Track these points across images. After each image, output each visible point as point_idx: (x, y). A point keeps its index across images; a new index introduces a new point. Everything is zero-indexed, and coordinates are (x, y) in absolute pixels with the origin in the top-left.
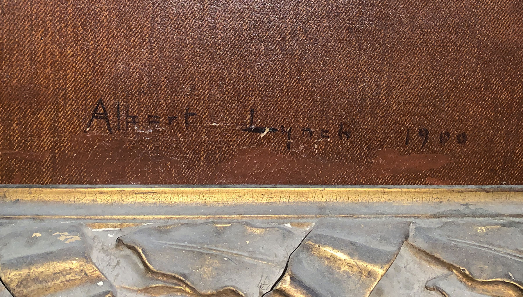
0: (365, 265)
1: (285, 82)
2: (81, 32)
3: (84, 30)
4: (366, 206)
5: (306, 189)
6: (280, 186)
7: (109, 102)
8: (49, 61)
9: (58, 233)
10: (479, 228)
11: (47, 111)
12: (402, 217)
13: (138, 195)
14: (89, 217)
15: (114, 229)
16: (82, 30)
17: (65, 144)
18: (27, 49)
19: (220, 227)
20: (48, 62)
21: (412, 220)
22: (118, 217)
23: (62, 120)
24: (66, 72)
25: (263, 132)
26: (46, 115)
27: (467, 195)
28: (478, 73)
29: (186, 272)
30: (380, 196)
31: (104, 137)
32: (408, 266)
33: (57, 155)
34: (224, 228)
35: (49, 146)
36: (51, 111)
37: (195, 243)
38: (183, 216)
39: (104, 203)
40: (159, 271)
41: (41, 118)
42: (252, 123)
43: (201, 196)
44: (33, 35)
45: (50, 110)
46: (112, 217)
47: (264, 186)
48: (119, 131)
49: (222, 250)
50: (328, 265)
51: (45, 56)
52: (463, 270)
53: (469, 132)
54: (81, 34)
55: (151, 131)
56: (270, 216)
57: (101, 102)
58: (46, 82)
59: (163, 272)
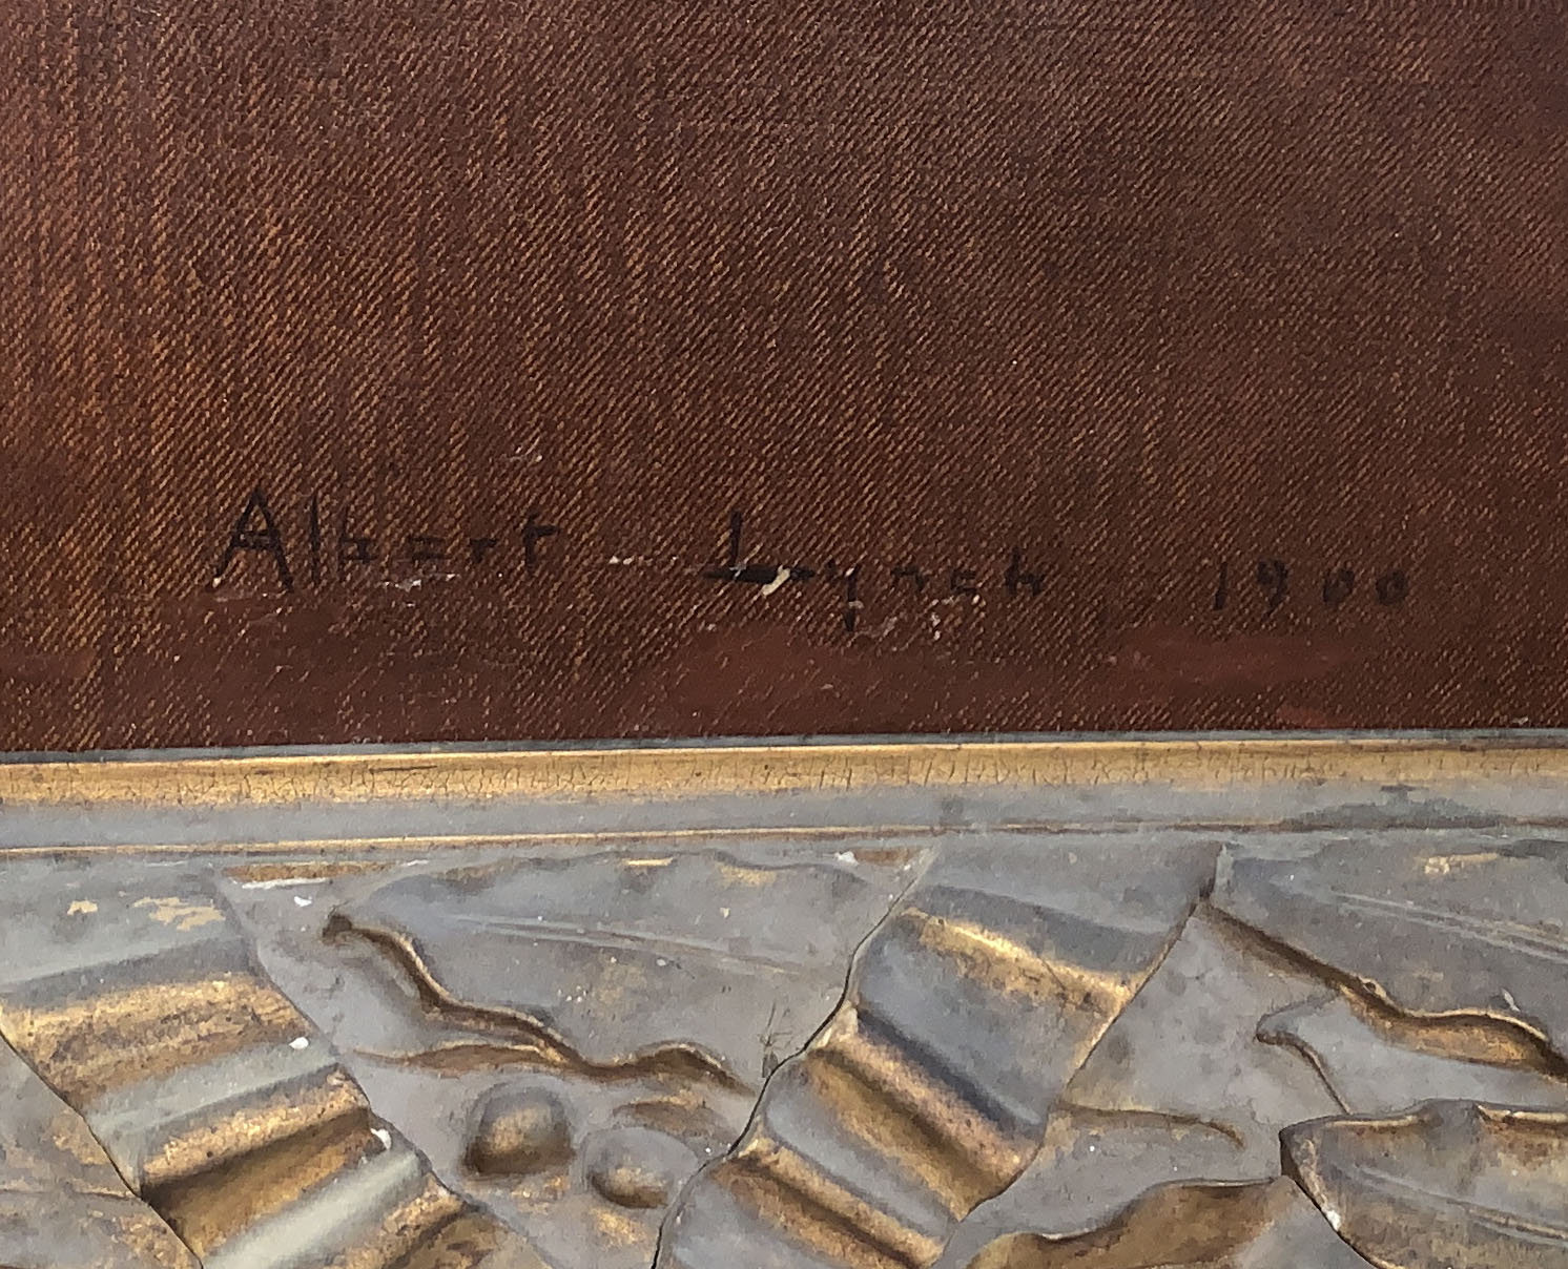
0: (1076, 975)
1: (841, 429)
2: (194, 288)
3: (205, 281)
4: (1085, 797)
5: (904, 747)
6: (820, 738)
7: (286, 499)
8: (93, 378)
9: (147, 900)
10: (1431, 861)
11: (88, 529)
12: (1194, 829)
13: (378, 777)
14: (231, 847)
15: (311, 881)
16: (199, 283)
17: (145, 628)
18: (22, 341)
19: (641, 867)
20: (90, 382)
21: (1226, 837)
22: (321, 843)
23: (133, 554)
24: (149, 411)
25: (770, 581)
26: (84, 542)
27: (1405, 759)
28: (1447, 392)
29: (547, 1004)
30: (1133, 765)
31: (268, 605)
32: (1208, 976)
33: (120, 661)
34: (650, 869)
35: (95, 633)
36: (100, 528)
37: (566, 918)
38: (523, 837)
39: (272, 801)
40: (466, 1004)
41: (67, 549)
42: (734, 555)
43: (577, 774)
44: (42, 298)
45: (97, 525)
46: (301, 843)
47: (772, 739)
48: (316, 586)
49: (649, 936)
50: (966, 976)
51: (78, 362)
52: (1369, 985)
53: (1417, 570)
54: (194, 295)
55: (417, 583)
56: (791, 830)
57: (258, 498)
58: (85, 441)
59: (477, 1006)
